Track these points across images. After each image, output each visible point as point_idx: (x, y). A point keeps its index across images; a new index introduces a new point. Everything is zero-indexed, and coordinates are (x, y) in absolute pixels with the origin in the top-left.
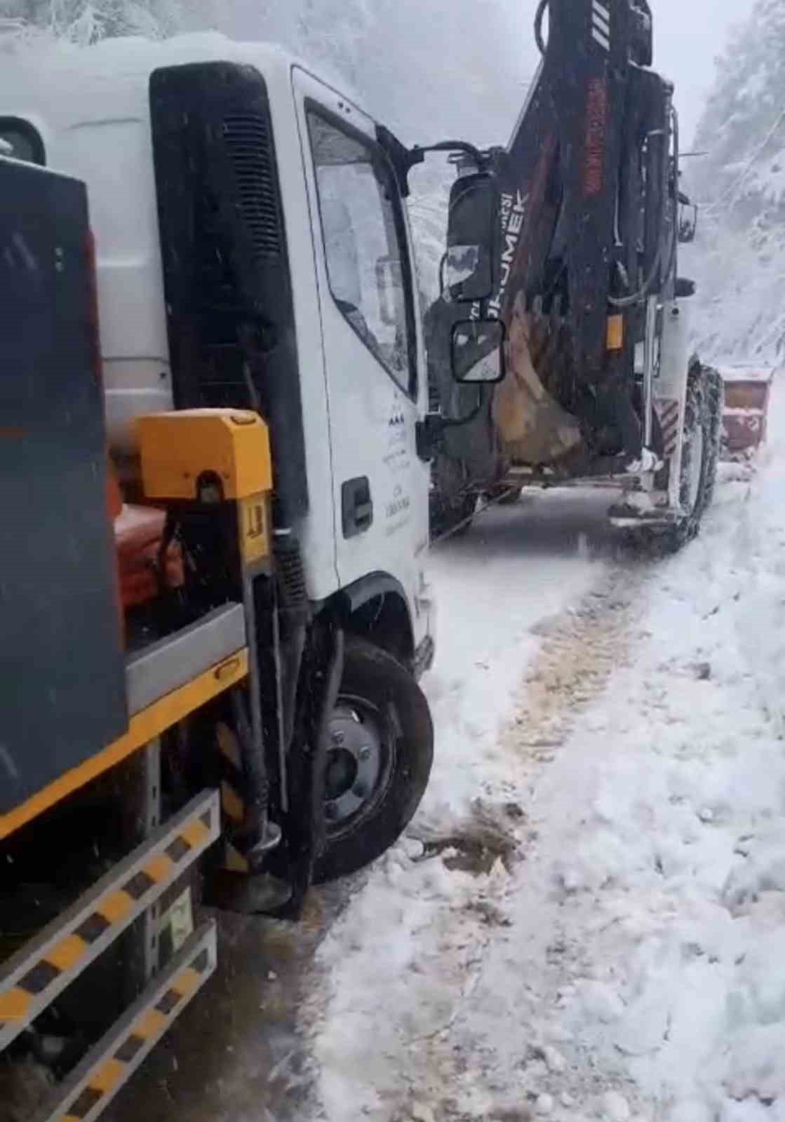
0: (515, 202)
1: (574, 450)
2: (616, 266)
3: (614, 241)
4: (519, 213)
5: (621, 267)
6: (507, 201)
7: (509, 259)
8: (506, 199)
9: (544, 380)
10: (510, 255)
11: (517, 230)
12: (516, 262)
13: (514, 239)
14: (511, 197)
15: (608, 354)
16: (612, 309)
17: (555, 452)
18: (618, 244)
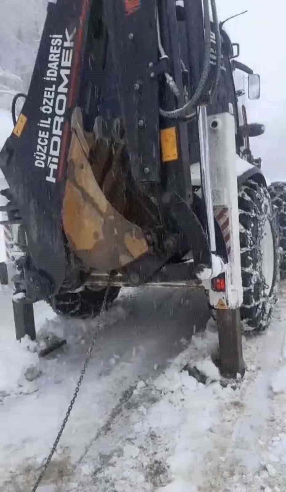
0: (64, 39)
1: (142, 258)
2: (165, 79)
3: (159, 54)
4: (68, 48)
5: (169, 78)
6: (58, 40)
7: (65, 90)
8: (56, 38)
9: (111, 197)
10: (65, 87)
11: (69, 64)
12: (71, 93)
13: (68, 72)
14: (61, 36)
15: (165, 167)
16: (164, 123)
17: (124, 260)
18: (164, 56)
